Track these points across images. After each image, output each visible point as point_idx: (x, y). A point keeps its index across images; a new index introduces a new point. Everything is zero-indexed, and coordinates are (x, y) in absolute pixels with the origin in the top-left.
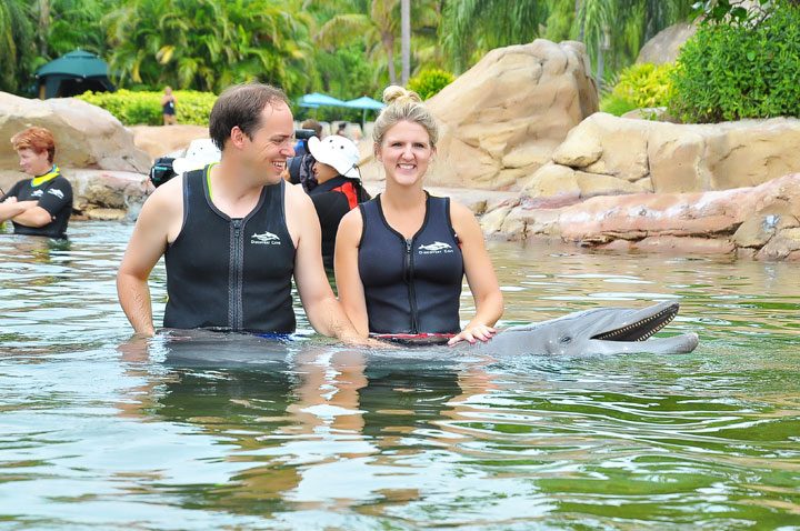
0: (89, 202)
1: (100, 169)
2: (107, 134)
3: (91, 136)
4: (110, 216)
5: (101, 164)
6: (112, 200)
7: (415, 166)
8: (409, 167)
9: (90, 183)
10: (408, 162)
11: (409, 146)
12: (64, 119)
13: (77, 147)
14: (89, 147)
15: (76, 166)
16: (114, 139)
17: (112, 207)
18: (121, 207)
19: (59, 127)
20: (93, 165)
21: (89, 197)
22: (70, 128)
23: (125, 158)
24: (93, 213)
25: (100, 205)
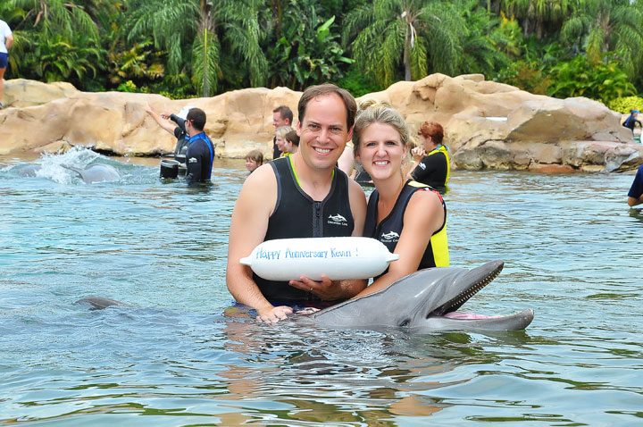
0: (583, 161)
1: (593, 140)
2: (600, 119)
3: (588, 120)
4: (595, 170)
5: (594, 137)
6: (597, 160)
7: (389, 162)
8: (383, 163)
9: (584, 149)
10: (381, 159)
11: (381, 145)
12: (571, 110)
13: (579, 127)
14: (586, 126)
15: (578, 139)
16: (605, 121)
17: (598, 164)
18: (603, 164)
19: (567, 115)
20: (589, 138)
21: (583, 158)
22: (575, 116)
23: (611, 133)
24: (586, 168)
25: (590, 163)
